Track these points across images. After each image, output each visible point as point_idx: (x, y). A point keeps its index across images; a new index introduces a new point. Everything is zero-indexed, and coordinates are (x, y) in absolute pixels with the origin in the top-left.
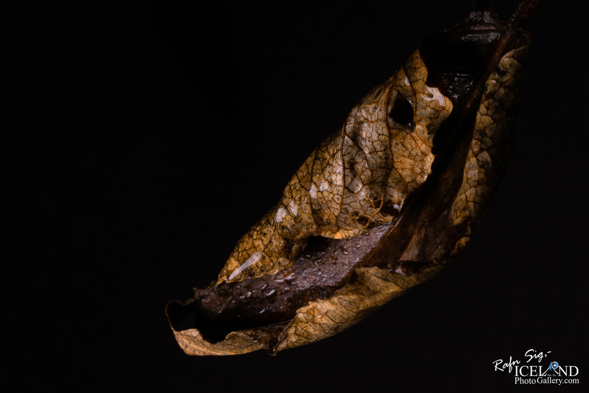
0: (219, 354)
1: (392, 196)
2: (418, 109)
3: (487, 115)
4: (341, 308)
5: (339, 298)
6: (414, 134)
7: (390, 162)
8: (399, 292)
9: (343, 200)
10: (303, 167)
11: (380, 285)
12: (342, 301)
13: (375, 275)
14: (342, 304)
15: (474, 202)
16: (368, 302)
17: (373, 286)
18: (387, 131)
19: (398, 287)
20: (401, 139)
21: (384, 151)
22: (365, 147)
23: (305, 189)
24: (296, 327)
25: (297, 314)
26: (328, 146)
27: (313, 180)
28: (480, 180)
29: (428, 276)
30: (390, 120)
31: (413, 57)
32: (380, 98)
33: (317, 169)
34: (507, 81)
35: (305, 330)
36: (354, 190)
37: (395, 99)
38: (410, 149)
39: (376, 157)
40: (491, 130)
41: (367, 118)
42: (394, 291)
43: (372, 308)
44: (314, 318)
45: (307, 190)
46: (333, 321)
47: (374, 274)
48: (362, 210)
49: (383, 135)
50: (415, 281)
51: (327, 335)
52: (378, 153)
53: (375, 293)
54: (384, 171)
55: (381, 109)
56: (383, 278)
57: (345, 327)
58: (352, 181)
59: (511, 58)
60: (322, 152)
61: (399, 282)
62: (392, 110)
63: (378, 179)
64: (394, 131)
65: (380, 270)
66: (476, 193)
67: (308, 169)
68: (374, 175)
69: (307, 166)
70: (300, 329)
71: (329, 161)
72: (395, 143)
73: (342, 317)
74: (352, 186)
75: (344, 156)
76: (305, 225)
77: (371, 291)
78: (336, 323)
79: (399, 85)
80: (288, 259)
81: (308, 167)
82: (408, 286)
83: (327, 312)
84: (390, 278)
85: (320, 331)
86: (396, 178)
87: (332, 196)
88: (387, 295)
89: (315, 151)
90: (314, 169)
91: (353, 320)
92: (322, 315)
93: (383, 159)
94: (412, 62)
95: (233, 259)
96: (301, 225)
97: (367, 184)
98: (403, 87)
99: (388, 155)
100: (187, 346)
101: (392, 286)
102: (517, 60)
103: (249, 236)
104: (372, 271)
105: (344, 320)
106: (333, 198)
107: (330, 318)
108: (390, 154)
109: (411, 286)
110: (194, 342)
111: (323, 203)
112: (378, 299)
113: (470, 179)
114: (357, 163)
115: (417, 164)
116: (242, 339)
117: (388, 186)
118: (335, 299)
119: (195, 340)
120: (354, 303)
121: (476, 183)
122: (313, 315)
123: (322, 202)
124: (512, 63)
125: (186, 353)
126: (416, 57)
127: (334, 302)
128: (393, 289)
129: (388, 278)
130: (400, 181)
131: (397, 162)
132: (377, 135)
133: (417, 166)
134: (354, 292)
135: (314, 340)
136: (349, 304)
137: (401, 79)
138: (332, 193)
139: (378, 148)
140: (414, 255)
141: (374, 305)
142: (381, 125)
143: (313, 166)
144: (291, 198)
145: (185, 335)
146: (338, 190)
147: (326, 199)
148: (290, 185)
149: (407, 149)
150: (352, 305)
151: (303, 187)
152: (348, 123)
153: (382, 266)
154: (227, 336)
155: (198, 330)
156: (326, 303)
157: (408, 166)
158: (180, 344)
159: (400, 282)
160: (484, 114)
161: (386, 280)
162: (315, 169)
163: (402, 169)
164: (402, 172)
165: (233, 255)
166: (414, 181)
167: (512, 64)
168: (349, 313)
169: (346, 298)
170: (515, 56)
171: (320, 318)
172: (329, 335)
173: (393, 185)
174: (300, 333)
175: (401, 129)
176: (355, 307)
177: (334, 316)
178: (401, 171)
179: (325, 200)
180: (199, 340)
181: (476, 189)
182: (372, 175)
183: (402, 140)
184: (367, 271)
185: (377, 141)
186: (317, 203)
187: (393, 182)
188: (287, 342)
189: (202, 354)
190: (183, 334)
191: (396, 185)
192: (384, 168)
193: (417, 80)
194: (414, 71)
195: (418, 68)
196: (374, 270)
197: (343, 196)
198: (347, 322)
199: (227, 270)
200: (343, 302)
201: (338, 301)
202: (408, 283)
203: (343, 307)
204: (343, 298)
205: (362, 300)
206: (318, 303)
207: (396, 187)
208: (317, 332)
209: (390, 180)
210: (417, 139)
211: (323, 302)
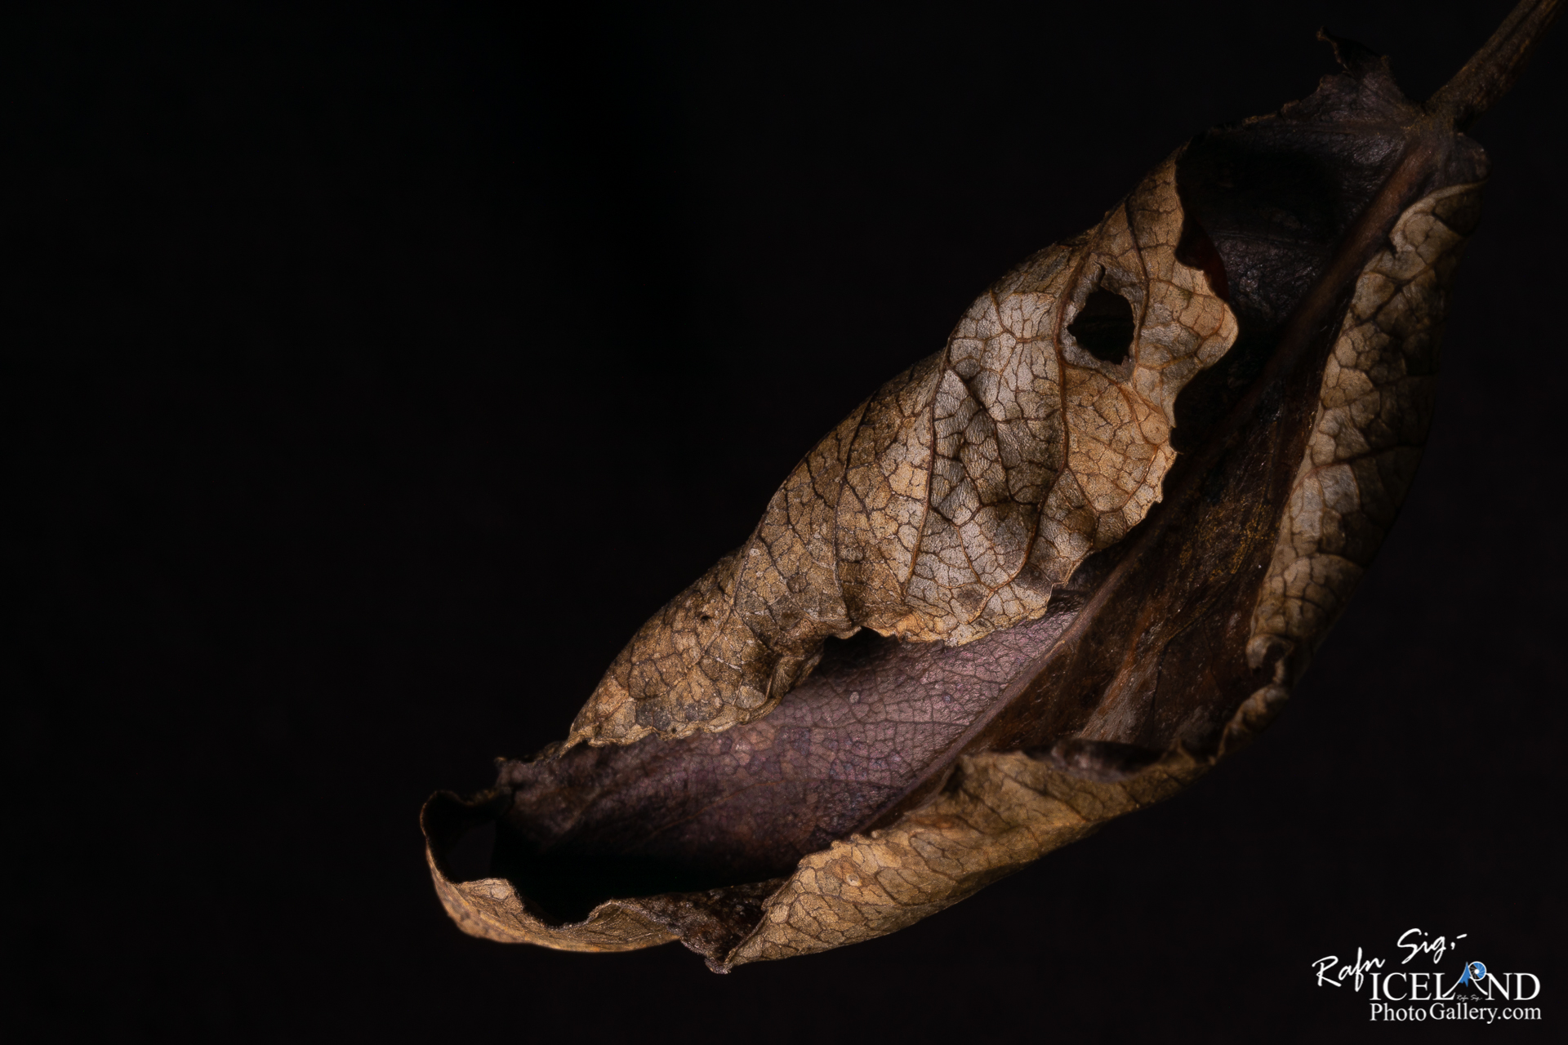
0: (556, 947)
1: (1052, 544)
2: (1147, 323)
3: (1356, 367)
4: (917, 864)
5: (915, 836)
6: (1129, 386)
7: (1059, 451)
8: (1077, 828)
9: (921, 541)
10: (828, 443)
11: (1028, 805)
12: (921, 843)
13: (1016, 777)
14: (919, 854)
15: (1303, 598)
16: (990, 854)
17: (1009, 809)
18: (1057, 370)
19: (1078, 817)
20: (1092, 396)
21: (1044, 419)
22: (995, 405)
23: (825, 502)
24: (791, 905)
25: (801, 869)
26: (902, 393)
27: (849, 477)
28: (1325, 542)
29: (1159, 789)
30: (1069, 342)
31: (1155, 181)
32: (1052, 281)
33: (864, 450)
34: (1414, 277)
35: (815, 918)
36: (954, 517)
37: (1090, 286)
38: (1116, 422)
39: (1021, 434)
40: (1365, 408)
41: (1011, 327)
42: (1065, 827)
43: (1001, 868)
44: (841, 886)
45: (829, 506)
46: (893, 898)
47: (1013, 775)
48: (970, 570)
49: (1046, 378)
50: (1125, 801)
51: (872, 934)
52: (1029, 422)
53: (1011, 827)
54: (1040, 475)
55: (1050, 309)
56: (1038, 786)
57: (924, 915)
58: (950, 492)
59: (1427, 215)
60: (881, 407)
61: (1080, 802)
62: (1079, 318)
63: (1020, 493)
64: (1072, 373)
65: (1031, 764)
66: (1311, 576)
67: (839, 449)
68: (1012, 482)
69: (839, 441)
70: (801, 913)
71: (898, 432)
72: (1077, 403)
73: (919, 889)
74: (950, 506)
75: (936, 423)
76: (815, 602)
77: (1003, 821)
78: (900, 903)
79: (1107, 250)
80: (764, 693)
81: (839, 445)
82: (1105, 816)
83: (877, 874)
84: (1055, 788)
85: (855, 922)
86: (1069, 498)
87: (893, 527)
88: (1046, 837)
89: (866, 404)
90: (854, 450)
91: (948, 898)
92: (863, 879)
93: (1041, 440)
94: (1152, 194)
95: (615, 682)
96: (806, 601)
97: (992, 504)
98: (1116, 258)
99: (1055, 430)
100: (467, 916)
101: (1060, 810)
102: (1445, 222)
103: (664, 622)
104: (1009, 766)
105: (923, 898)
106: (896, 533)
107: (884, 889)
108: (1061, 430)
109: (1111, 815)
110: (496, 914)
111: (869, 543)
112: (1020, 846)
113: (1298, 536)
114: (969, 444)
115: (1131, 467)
116: (632, 919)
117: (1047, 515)
118: (902, 839)
119: (500, 910)
120: (954, 853)
121: (1314, 547)
122: (839, 879)
123: (867, 542)
124: (1432, 229)
125: (462, 929)
126: (1165, 182)
127: (898, 845)
128: (1061, 820)
129: (1050, 788)
130: (1081, 507)
131: (1078, 455)
132: (1030, 377)
133: (1130, 474)
134: (957, 821)
135: (836, 943)
136: (940, 853)
137: (1116, 235)
138: (896, 520)
139: (1030, 410)
140: (1122, 728)
141: (1007, 860)
142: (1043, 352)
143: (852, 443)
144: (784, 524)
145: (472, 893)
146: (911, 512)
147: (879, 535)
148: (786, 489)
149: (1108, 423)
150: (948, 858)
151: (820, 496)
152: (961, 334)
153: (1036, 750)
154: (596, 910)
155: (510, 885)
156: (877, 847)
157: (1107, 470)
158: (448, 907)
159: (1083, 802)
160: (1350, 364)
161: (1044, 793)
162: (857, 451)
163: (1088, 475)
164: (1088, 482)
165: (614, 672)
166: (1117, 511)
167: (1431, 233)
168: (937, 879)
169: (934, 836)
170: (1439, 210)
171: (859, 888)
172: (877, 932)
173: (1060, 515)
174: (800, 924)
175: (1095, 370)
176: (954, 864)
177: (897, 886)
178: (1085, 479)
179: (876, 537)
180: (511, 909)
181: (1311, 564)
182: (1007, 481)
183: (1096, 398)
184: (995, 766)
185: (1029, 393)
186: (854, 544)
187: (1059, 507)
188: (763, 945)
189: (505, 939)
190: (468, 891)
191: (1067, 515)
192: (1040, 465)
193: (1157, 246)
194: (1153, 219)
195: (1165, 211)
196: (1015, 763)
197: (923, 531)
198: (929, 902)
199: (597, 711)
200: (923, 848)
201: (911, 845)
202: (1104, 807)
203: (923, 863)
204: (925, 837)
205: (977, 847)
206: (856, 846)
207: (1067, 522)
208: (845, 925)
209: (1052, 500)
210: (1137, 402)
211: (869, 846)
